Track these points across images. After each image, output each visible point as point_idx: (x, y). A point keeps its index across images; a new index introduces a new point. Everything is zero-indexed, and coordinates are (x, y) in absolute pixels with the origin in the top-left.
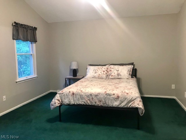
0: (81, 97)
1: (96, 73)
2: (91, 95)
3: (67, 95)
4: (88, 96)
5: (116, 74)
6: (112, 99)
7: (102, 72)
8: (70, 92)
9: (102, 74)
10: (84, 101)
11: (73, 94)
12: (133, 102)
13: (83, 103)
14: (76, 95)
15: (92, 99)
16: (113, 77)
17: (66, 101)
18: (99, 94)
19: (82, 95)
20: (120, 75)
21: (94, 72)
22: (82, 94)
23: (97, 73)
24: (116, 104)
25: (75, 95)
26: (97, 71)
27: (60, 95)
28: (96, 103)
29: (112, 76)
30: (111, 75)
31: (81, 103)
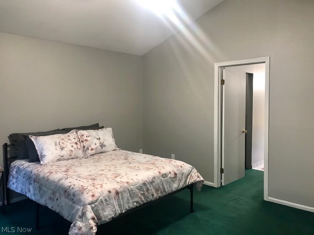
0: (130, 194)
1: (62, 149)
2: (144, 184)
3: (106, 200)
4: (140, 188)
5: (98, 145)
6: (169, 180)
7: (75, 146)
8: (110, 192)
9: (75, 149)
10: (136, 199)
11: (117, 193)
12: (189, 176)
13: (135, 204)
14: (122, 194)
15: (148, 190)
16: (94, 151)
17: (107, 213)
18: (154, 178)
19: (132, 190)
20: (105, 146)
21: (58, 148)
22: (132, 187)
23: (65, 149)
24: (175, 186)
25: (120, 194)
26: (64, 146)
27: (93, 205)
28: (153, 195)
29: (92, 149)
30: (90, 148)
31: (131, 206)
